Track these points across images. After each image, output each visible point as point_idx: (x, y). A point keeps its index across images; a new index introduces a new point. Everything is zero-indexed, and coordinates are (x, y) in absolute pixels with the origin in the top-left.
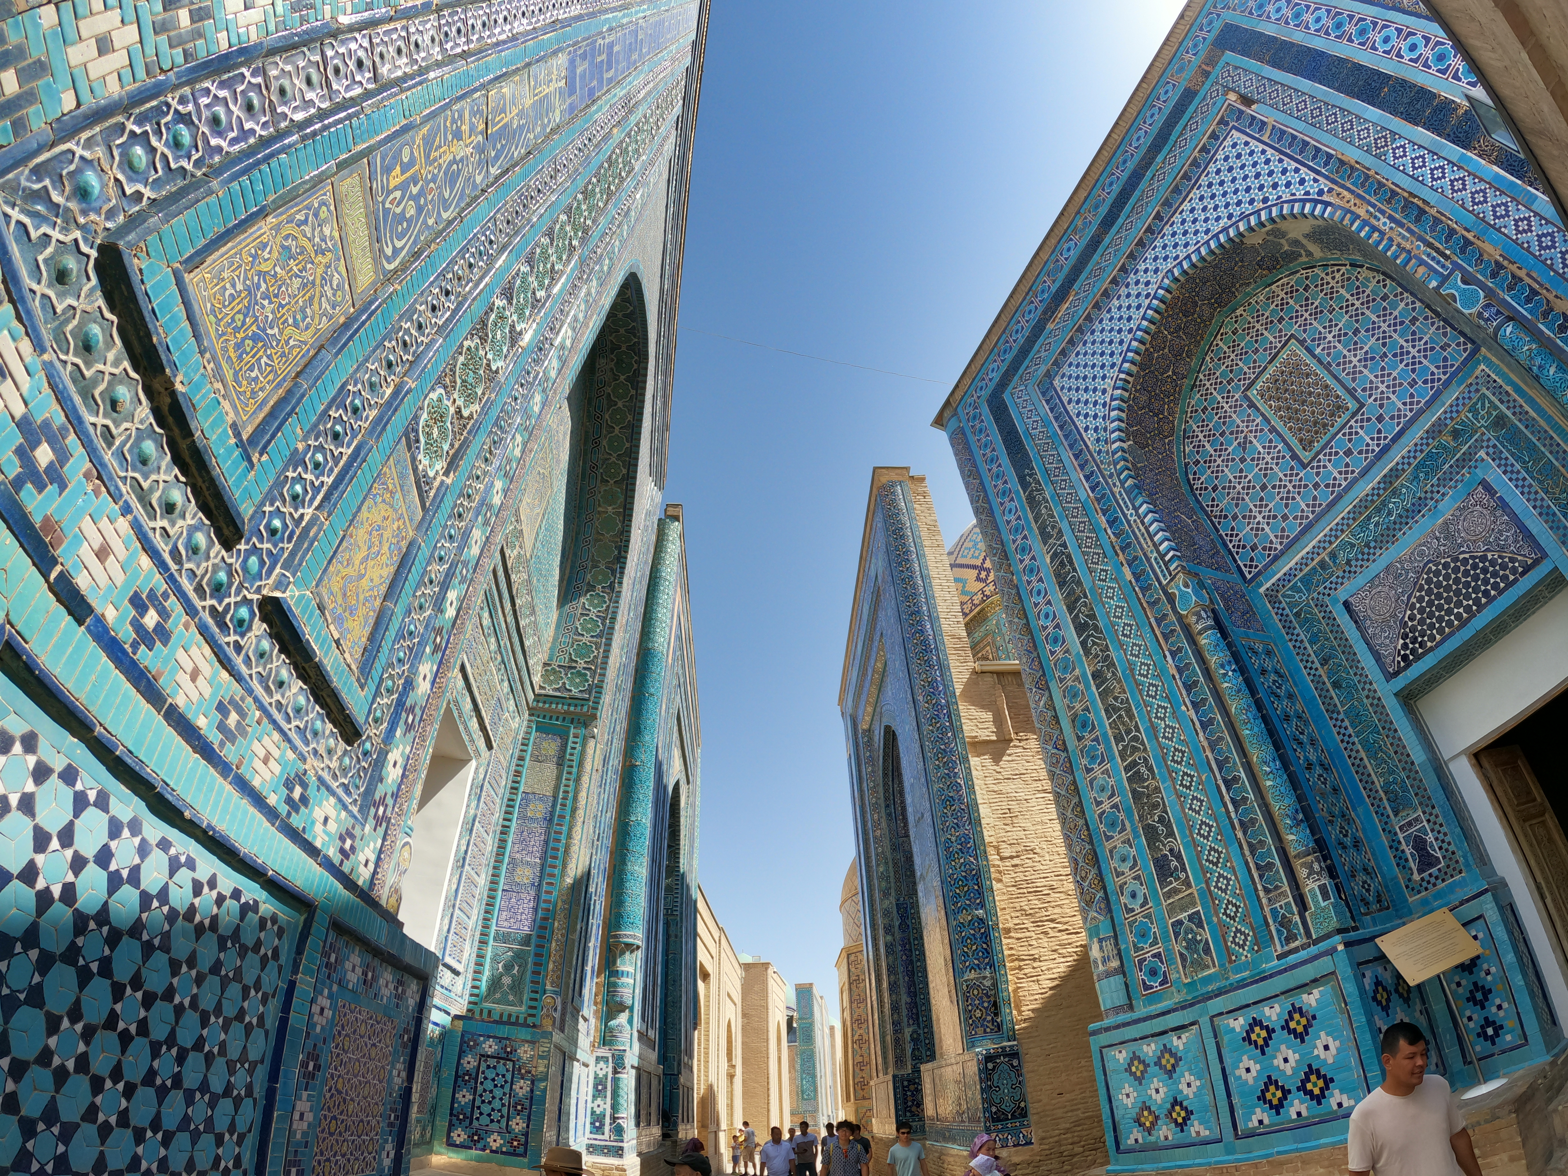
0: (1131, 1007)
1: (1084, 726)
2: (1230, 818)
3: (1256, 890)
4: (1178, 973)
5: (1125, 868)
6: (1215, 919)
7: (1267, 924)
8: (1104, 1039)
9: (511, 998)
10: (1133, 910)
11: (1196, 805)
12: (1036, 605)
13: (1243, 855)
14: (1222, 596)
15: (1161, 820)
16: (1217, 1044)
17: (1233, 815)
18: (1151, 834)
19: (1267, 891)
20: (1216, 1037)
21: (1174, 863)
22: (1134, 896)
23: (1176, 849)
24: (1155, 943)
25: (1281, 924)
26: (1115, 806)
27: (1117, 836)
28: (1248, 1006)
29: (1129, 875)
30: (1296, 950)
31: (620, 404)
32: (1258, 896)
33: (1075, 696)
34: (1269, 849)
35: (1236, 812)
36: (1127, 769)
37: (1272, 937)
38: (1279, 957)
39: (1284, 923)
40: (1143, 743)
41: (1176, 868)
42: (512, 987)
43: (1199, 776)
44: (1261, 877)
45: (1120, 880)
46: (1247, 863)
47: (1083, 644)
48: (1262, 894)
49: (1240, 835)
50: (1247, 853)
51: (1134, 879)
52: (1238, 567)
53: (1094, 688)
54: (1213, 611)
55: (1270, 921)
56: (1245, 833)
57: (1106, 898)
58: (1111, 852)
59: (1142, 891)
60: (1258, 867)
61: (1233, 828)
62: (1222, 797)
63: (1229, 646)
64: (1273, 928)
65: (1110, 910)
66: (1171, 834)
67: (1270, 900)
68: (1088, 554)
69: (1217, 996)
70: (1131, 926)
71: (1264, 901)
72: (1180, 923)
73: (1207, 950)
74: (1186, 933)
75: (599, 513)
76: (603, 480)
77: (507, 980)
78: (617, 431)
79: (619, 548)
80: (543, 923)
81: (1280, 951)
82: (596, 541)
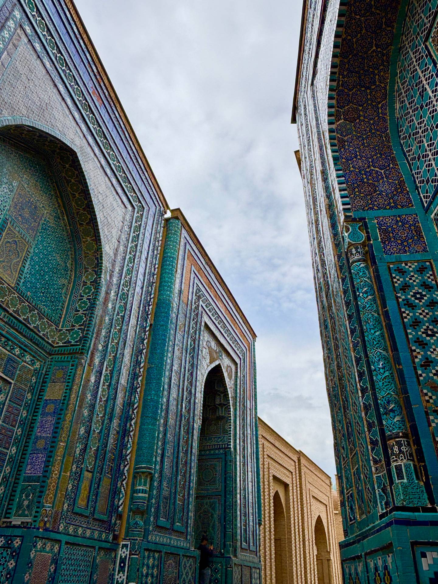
1: (326, 328)
7: (374, 488)
9: (26, 512)
10: (345, 459)
15: (345, 396)
17: (360, 399)
18: (344, 406)
21: (350, 429)
23: (350, 419)
25: (383, 491)
31: (73, 181)
35: (363, 397)
42: (28, 506)
44: (373, 449)
48: (371, 463)
50: (365, 429)
51: (343, 436)
52: (421, 199)
53: (326, 304)
56: (366, 415)
60: (371, 442)
64: (377, 492)
66: (348, 407)
71: (373, 469)
75: (84, 242)
76: (81, 224)
77: (26, 503)
78: (77, 195)
79: (97, 259)
80: (46, 469)
81: (381, 512)
82: (85, 257)
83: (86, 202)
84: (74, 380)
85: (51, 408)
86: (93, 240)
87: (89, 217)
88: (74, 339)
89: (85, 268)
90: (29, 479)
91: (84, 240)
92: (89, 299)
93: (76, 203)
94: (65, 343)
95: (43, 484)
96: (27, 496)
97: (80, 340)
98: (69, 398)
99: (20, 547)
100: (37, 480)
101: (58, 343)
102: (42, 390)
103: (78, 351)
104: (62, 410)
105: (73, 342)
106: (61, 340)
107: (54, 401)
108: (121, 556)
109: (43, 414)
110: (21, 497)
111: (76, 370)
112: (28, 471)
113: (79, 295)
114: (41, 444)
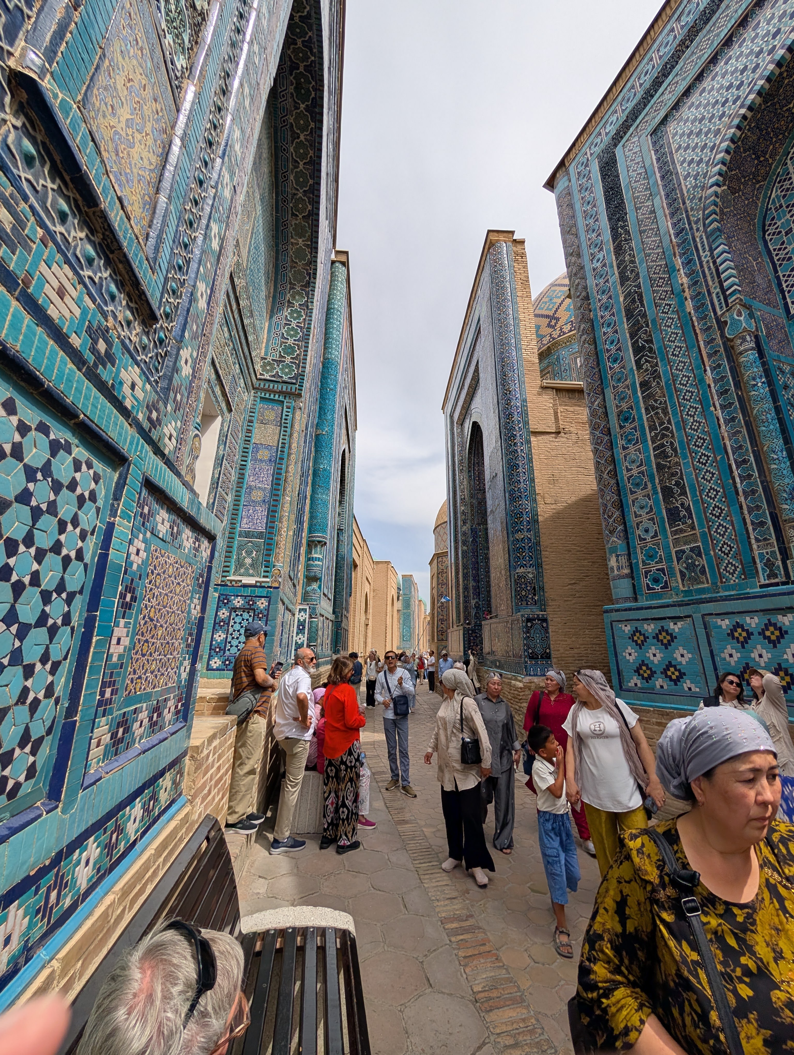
0: (636, 600)
1: (626, 419)
2: (736, 487)
3: (749, 537)
4: (677, 582)
5: (643, 512)
6: (712, 553)
7: (755, 563)
8: (615, 616)
9: (253, 572)
10: (645, 539)
11: (708, 476)
12: (605, 334)
13: (742, 513)
14: (766, 326)
15: (677, 484)
16: (707, 633)
17: (739, 485)
18: (667, 493)
19: (757, 540)
20: (706, 628)
21: (683, 513)
22: (647, 531)
23: (686, 504)
24: (660, 561)
25: (765, 565)
26: (642, 473)
27: (639, 491)
28: (733, 613)
29: (645, 517)
30: (777, 584)
32: (750, 543)
33: (623, 399)
34: (764, 512)
35: (741, 484)
36: (654, 450)
37: (757, 572)
38: (762, 586)
39: (769, 564)
40: (672, 432)
41: (685, 516)
42: (252, 565)
43: (716, 458)
45: (639, 519)
46: (744, 519)
47: (638, 362)
48: (753, 541)
49: (742, 499)
50: (746, 512)
51: (649, 520)
52: (786, 303)
53: (639, 394)
54: (757, 337)
55: (758, 561)
57: (626, 531)
58: (633, 502)
59: (653, 528)
60: (753, 523)
61: (737, 493)
62: (731, 471)
63: (764, 364)
64: (759, 566)
65: (627, 538)
66: (684, 493)
67: (758, 547)
68: (657, 292)
69: (708, 602)
70: (641, 549)
71: (755, 547)
72: (683, 552)
73: (703, 572)
74: (687, 559)
75: (292, 244)
76: (293, 214)
77: (248, 561)
78: (301, 166)
79: (309, 274)
80: (272, 525)
81: (763, 582)
82: (292, 267)
83: (311, 182)
84: (292, 426)
85: (264, 454)
86: (307, 246)
87: (310, 207)
88: (286, 374)
89: (291, 283)
90: (247, 534)
91: (292, 240)
92: (301, 327)
93: (297, 178)
94: (273, 376)
95: (270, 541)
96: (249, 553)
97: (295, 377)
98: (290, 447)
99: (268, 609)
100: (260, 536)
101: (261, 374)
102: (249, 431)
103: (293, 390)
104: (281, 459)
105: (285, 378)
106: (267, 372)
107: (268, 447)
108: (299, 620)
109: (255, 460)
110: (239, 554)
111: (294, 414)
112: (244, 525)
113: (283, 317)
114: (258, 495)
